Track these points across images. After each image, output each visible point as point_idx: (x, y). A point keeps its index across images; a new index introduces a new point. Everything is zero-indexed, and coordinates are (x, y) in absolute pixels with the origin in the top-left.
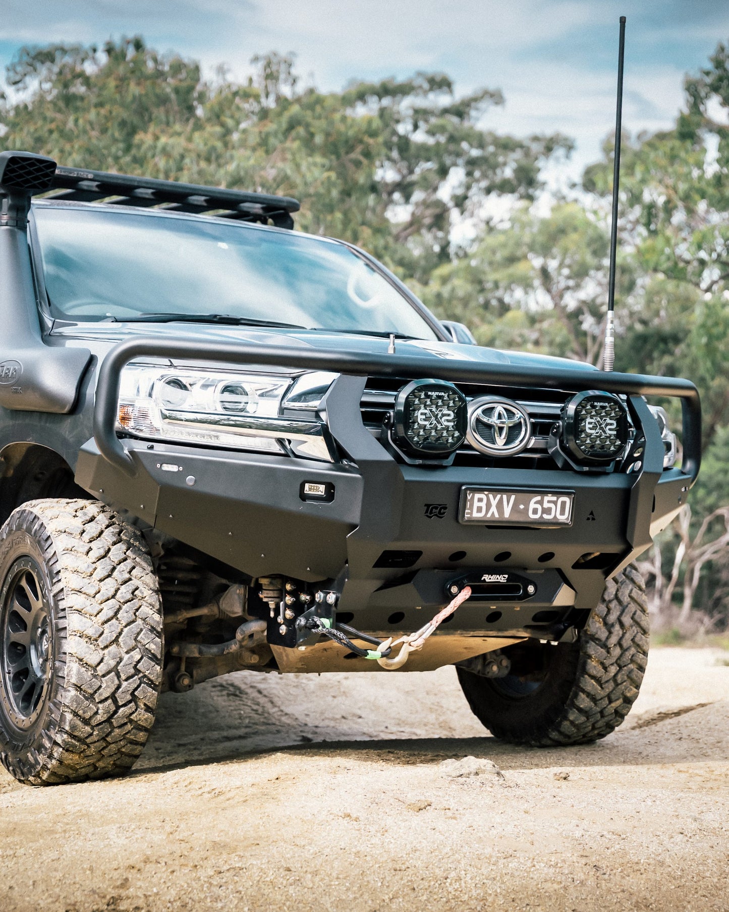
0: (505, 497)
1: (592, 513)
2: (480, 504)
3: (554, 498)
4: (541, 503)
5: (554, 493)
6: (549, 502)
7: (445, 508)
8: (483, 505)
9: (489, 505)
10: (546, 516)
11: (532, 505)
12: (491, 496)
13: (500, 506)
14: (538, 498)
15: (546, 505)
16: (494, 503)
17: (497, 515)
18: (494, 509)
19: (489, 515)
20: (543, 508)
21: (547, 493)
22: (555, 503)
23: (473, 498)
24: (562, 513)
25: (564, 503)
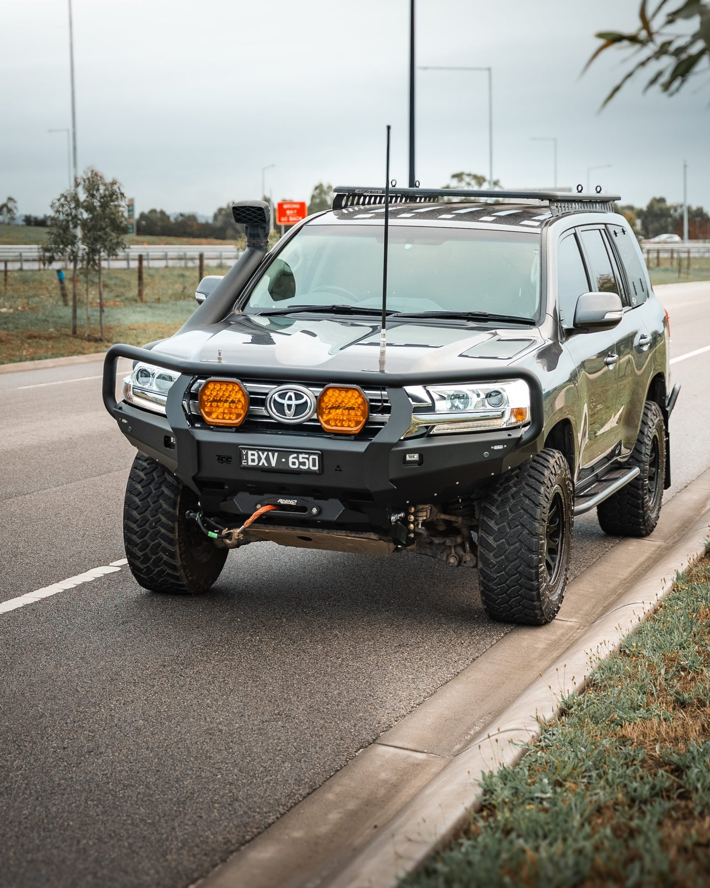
0: (270, 454)
1: (338, 466)
2: (253, 457)
3: (307, 456)
4: (297, 458)
5: (306, 453)
6: (303, 458)
7: (231, 458)
8: (256, 457)
9: (260, 459)
10: (301, 467)
11: (291, 460)
12: (260, 453)
13: (267, 459)
14: (295, 455)
15: (301, 460)
16: (263, 457)
17: (266, 465)
18: (263, 461)
19: (261, 464)
20: (299, 462)
21: (301, 453)
22: (308, 459)
23: (247, 453)
24: (314, 465)
25: (314, 460)
